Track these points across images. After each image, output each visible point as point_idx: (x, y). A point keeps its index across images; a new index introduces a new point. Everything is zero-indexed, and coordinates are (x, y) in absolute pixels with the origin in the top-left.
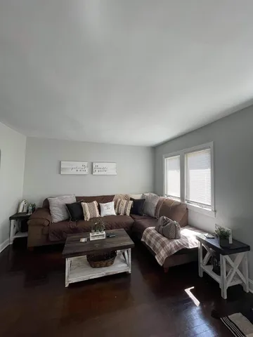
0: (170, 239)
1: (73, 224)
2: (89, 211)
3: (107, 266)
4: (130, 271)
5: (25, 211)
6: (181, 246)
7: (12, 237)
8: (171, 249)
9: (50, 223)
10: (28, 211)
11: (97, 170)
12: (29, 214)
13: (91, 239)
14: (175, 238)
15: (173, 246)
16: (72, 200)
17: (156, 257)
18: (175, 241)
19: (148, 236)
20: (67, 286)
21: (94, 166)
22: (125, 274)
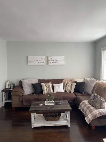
0: (96, 108)
1: (36, 96)
2: (46, 88)
3: (55, 120)
4: (69, 125)
5: (9, 87)
6: (104, 113)
7: (4, 102)
8: (96, 114)
9: (23, 95)
10: (11, 87)
11: (51, 62)
12: (11, 89)
13: (46, 105)
14: (100, 108)
15: (98, 113)
16: (35, 81)
17: (85, 118)
18: (100, 110)
19: (83, 106)
20: (32, 128)
21: (49, 59)
22: (66, 127)
